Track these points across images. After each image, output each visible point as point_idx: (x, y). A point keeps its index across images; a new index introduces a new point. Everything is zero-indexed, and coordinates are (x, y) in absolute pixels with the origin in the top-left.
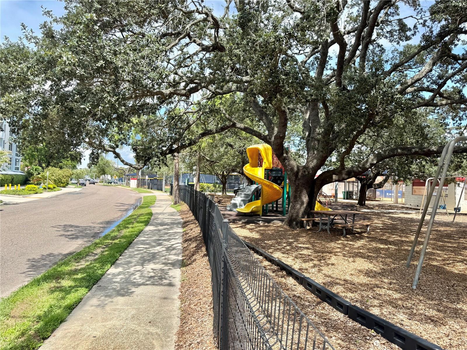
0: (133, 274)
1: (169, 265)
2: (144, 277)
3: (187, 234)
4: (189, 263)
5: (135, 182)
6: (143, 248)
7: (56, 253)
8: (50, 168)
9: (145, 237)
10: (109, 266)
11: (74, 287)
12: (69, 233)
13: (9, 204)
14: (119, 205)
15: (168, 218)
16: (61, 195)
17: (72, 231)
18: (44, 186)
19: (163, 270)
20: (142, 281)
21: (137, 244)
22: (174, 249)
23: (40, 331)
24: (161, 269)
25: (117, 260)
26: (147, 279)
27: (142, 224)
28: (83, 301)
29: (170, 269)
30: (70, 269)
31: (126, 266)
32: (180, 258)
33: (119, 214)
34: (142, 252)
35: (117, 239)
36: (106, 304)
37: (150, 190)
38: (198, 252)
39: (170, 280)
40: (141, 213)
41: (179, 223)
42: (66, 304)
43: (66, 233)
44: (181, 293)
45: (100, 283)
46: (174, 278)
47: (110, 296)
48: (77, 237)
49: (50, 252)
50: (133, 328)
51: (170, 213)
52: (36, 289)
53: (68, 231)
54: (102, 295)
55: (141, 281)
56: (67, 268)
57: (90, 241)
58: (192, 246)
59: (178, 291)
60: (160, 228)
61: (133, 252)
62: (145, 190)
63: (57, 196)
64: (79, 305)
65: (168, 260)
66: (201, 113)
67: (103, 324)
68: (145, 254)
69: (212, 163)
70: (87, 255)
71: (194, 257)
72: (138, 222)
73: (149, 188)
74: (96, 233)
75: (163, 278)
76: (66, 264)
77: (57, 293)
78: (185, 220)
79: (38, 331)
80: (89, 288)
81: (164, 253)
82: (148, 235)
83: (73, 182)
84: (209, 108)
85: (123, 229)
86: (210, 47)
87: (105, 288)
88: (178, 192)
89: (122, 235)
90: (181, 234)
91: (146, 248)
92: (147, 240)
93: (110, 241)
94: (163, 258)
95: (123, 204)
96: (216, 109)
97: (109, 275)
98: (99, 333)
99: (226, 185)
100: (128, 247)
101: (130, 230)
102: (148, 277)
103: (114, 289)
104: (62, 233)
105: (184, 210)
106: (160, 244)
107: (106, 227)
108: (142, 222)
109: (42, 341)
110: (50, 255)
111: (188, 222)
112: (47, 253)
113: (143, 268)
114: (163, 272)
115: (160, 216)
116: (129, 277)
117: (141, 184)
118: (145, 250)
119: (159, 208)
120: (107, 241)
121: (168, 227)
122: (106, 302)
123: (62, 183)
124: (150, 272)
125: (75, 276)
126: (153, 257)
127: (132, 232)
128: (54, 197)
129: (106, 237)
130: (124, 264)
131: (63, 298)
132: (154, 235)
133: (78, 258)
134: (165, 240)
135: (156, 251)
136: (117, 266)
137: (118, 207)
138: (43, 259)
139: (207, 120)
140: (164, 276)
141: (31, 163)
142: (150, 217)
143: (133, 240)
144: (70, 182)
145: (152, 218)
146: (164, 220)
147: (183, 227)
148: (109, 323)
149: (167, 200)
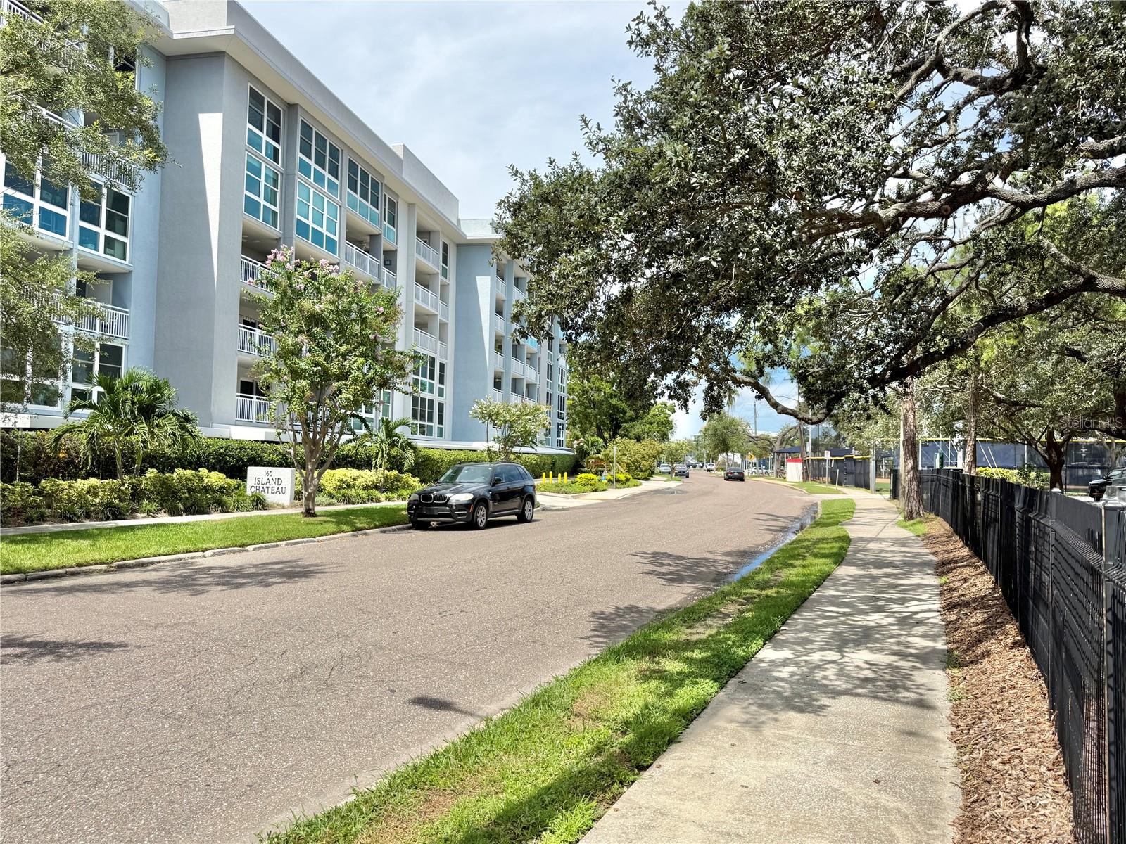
0: (819, 667)
1: (910, 658)
2: (848, 676)
3: (951, 590)
4: (968, 658)
5: (797, 467)
6: (837, 612)
7: (642, 605)
8: (618, 439)
9: (837, 590)
10: (760, 642)
11: (689, 675)
12: (664, 569)
13: (551, 510)
14: (765, 517)
15: (894, 551)
16: (641, 494)
17: (669, 565)
18: (609, 477)
19: (897, 667)
20: (844, 686)
21: (819, 601)
22: (920, 623)
23: (630, 750)
24: (890, 665)
25: (776, 632)
26: (858, 682)
27: (828, 561)
28: (711, 706)
29: (914, 668)
30: (675, 638)
31: (799, 648)
32: (940, 645)
33: (768, 537)
34: (834, 621)
35: (771, 587)
36: (763, 722)
37: (836, 487)
38: (993, 634)
39: (921, 694)
40: (820, 537)
41: (926, 564)
42: (677, 705)
43: (659, 569)
44: (954, 729)
45: (743, 676)
46: (929, 690)
47: (770, 707)
48: (681, 579)
49: (631, 603)
50: (836, 786)
51: (897, 539)
52: (614, 668)
53: (662, 565)
54: (751, 701)
55: (841, 685)
56: (670, 637)
57: (708, 589)
58: (972, 620)
59: (946, 722)
60: (875, 572)
61: (813, 619)
62: (823, 486)
63: (634, 497)
64: (704, 715)
65: (908, 647)
66: (981, 263)
67: (762, 763)
68: (844, 628)
69: (1013, 406)
70: (708, 615)
71: (984, 647)
72: (816, 555)
73: (833, 482)
74: (719, 574)
75: (899, 686)
76: (668, 627)
77: (654, 683)
78: (940, 557)
79: (626, 751)
80: (722, 682)
81: (894, 629)
82: (844, 585)
83: (662, 469)
84: (1007, 245)
85: (781, 568)
86: (1005, 79)
87: (755, 689)
88: (914, 487)
89: (780, 579)
90: (937, 591)
91: (844, 614)
92: (844, 597)
93: (754, 591)
94: (893, 640)
95: (776, 518)
96: (1029, 246)
97: (761, 661)
98: (753, 781)
99: (1063, 473)
100: (799, 607)
101: (800, 570)
102: (859, 679)
103: (779, 693)
104: (652, 567)
105: (935, 532)
106: (880, 609)
107: (741, 563)
108: (825, 556)
109: (636, 771)
110: (632, 609)
111: (951, 562)
112: (626, 605)
113: (843, 657)
114: (898, 672)
115: (870, 546)
116: (810, 672)
117: (813, 472)
118: (842, 619)
119: (865, 527)
120: (749, 591)
121: (896, 571)
122: (763, 719)
123: (642, 471)
124: (862, 669)
125: (689, 655)
126: (866, 637)
127: (804, 575)
128: (627, 499)
129: (745, 582)
130: (794, 643)
131: (669, 694)
132: (862, 588)
133: (689, 618)
134: (891, 600)
135: (872, 624)
136: (779, 646)
137: (763, 523)
138: (619, 616)
139: (999, 282)
140: (901, 681)
141: (584, 432)
142: (845, 545)
143: (810, 594)
144: (657, 470)
145: (851, 548)
146: (883, 555)
147: (940, 575)
148: (774, 763)
149: (884, 511)
